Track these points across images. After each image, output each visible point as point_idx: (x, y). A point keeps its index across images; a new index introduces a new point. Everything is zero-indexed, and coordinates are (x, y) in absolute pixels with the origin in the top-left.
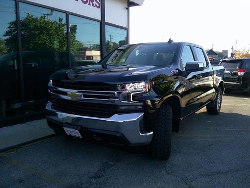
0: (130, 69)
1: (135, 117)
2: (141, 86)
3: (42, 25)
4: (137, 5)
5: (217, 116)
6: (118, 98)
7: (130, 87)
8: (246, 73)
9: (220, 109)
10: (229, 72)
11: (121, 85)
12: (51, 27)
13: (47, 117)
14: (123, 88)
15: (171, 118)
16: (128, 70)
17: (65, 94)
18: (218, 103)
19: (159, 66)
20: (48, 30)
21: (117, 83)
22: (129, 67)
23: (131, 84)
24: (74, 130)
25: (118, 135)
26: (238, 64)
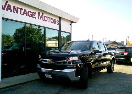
0: (72, 52)
1: (73, 70)
2: (75, 58)
3: (31, 30)
4: (75, 23)
5: (112, 74)
6: (66, 63)
7: (71, 59)
8: (128, 54)
9: (113, 70)
10: (120, 53)
11: (68, 58)
12: (35, 31)
13: (38, 71)
14: (69, 59)
15: (87, 71)
16: (71, 52)
17: (46, 61)
18: (112, 67)
19: (83, 51)
20: (33, 32)
21: (66, 57)
22: (71, 51)
23: (72, 58)
24: (49, 75)
25: (67, 77)
26: (124, 49)
